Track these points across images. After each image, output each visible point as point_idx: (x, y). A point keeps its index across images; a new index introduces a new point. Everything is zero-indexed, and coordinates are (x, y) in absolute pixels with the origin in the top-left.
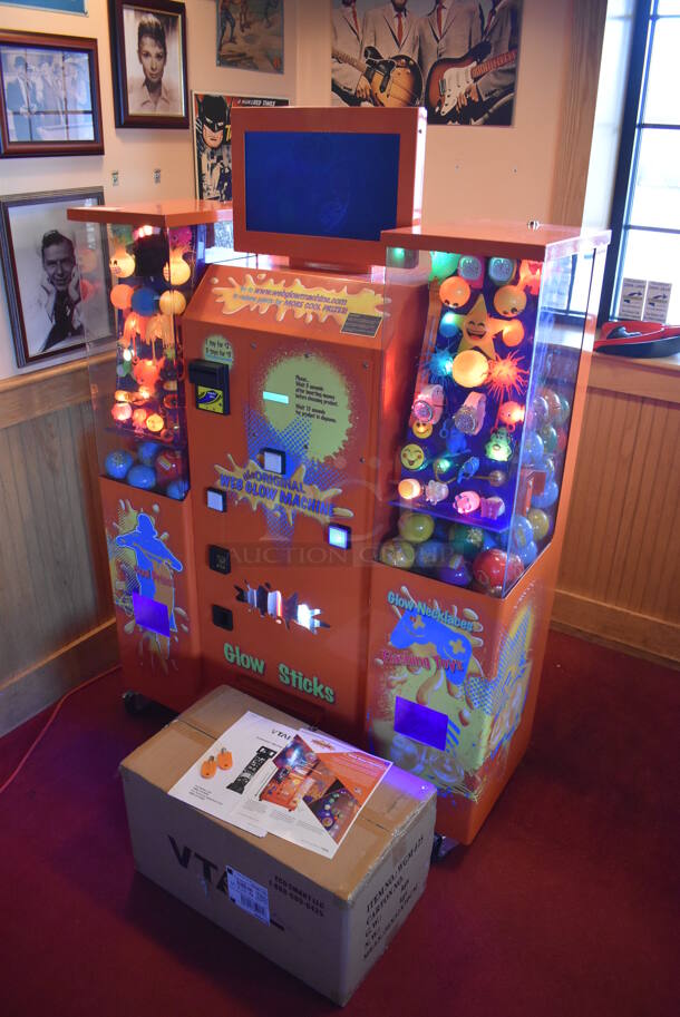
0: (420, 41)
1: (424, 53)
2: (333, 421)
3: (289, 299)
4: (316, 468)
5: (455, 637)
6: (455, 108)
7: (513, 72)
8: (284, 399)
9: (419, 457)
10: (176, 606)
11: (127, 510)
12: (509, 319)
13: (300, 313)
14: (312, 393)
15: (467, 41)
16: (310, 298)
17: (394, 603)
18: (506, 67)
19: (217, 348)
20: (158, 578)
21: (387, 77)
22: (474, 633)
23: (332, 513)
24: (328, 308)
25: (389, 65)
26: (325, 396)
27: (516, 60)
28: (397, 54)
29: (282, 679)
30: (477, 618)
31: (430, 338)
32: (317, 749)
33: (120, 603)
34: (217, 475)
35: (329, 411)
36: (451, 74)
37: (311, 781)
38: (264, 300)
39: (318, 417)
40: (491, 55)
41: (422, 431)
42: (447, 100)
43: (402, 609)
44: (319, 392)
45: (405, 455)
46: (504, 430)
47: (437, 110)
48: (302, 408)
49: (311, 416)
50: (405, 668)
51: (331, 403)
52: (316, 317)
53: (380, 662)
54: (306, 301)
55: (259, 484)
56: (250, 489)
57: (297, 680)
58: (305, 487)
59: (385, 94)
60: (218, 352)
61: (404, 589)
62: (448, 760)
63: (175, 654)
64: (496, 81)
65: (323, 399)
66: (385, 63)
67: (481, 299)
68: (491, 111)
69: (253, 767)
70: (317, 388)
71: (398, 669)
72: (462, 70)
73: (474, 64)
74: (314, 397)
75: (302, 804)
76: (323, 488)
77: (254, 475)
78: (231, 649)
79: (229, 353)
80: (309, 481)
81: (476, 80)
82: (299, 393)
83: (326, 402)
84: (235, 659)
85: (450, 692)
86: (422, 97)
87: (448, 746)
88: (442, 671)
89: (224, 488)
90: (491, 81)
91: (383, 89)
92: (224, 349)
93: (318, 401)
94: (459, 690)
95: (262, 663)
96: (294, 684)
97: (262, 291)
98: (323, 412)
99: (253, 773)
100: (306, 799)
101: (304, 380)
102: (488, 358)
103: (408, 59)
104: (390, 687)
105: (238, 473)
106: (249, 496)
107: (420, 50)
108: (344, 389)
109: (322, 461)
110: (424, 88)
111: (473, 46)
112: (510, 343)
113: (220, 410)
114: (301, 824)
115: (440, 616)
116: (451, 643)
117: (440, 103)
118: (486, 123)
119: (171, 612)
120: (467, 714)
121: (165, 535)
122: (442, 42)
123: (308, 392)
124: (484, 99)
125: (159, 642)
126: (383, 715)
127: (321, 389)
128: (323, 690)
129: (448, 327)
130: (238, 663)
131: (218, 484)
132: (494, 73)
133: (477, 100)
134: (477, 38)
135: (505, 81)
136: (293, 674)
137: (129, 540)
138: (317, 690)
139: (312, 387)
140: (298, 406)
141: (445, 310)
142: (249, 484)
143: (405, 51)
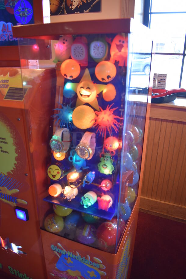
2: (7, 152)
4: (4, 178)
5: (91, 270)
9: (58, 173)
12: (106, 84)
17: (55, 250)
23: (16, 202)
29: (11, 272)
31: (59, 99)
35: (5, 147)
41: (59, 156)
42: (74, 3)
43: (60, 254)
45: (50, 172)
46: (108, 155)
47: (70, 8)
51: (5, 142)
53: (53, 275)
57: (17, 273)
61: (59, 244)
67: (87, 72)
68: (92, 6)
76: (10, 189)
83: (1, 142)
86: (64, 3)
95: (1, 265)
96: (16, 274)
98: (1, 148)
102: (95, 110)
109: (6, 174)
112: (107, 99)
115: (81, 259)
117: (71, 5)
118: (90, 11)
129: (69, 91)
133: (86, 2)
136: (15, 270)
141: (66, 81)
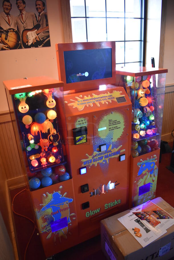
0: (17, 24)
1: (19, 28)
2: (120, 128)
3: (96, 100)
4: (115, 143)
6: (32, 43)
7: (48, 32)
8: (105, 128)
10: (70, 214)
11: (47, 196)
13: (103, 102)
14: (113, 123)
15: (33, 24)
16: (101, 97)
17: (139, 165)
18: (46, 31)
19: (81, 122)
20: (62, 210)
21: (7, 35)
22: (155, 160)
24: (109, 98)
25: (7, 32)
26: (117, 122)
27: (48, 29)
28: (9, 28)
29: (105, 208)
30: (156, 155)
32: (140, 211)
33: (44, 231)
34: (82, 163)
36: (29, 33)
37: (152, 215)
38: (89, 102)
39: (115, 129)
40: (41, 28)
43: (141, 165)
44: (115, 122)
47: (27, 44)
48: (111, 128)
49: (113, 129)
50: (141, 179)
51: (119, 123)
52: (108, 102)
53: (136, 182)
54: (102, 99)
55: (97, 157)
56: (95, 161)
58: (112, 150)
59: (7, 40)
60: (81, 123)
62: (150, 192)
63: (69, 230)
64: (44, 35)
65: (117, 123)
66: (5, 31)
67: (141, 85)
68: (44, 43)
69: (142, 225)
70: (115, 121)
71: (139, 180)
72: (33, 32)
73: (36, 30)
74: (114, 123)
75: (159, 220)
76: (117, 147)
77: (96, 156)
78: (88, 213)
79: (86, 122)
80: (113, 148)
81: (38, 35)
82: (109, 125)
83: (117, 124)
84: (90, 215)
85: (151, 177)
86: (21, 40)
87: (150, 189)
88: (149, 173)
89: (85, 165)
90: (42, 35)
91: (6, 39)
92: (84, 122)
93: (115, 124)
94: (152, 175)
95: (99, 209)
96: (109, 207)
97: (86, 100)
98: (117, 127)
99: (144, 225)
100: (158, 218)
101: (111, 120)
103: (13, 29)
104: (138, 186)
105: (90, 158)
106: (94, 163)
107: (17, 26)
108: (122, 118)
109: (117, 140)
110: (21, 38)
111: (35, 25)
112: (148, 93)
113: (85, 141)
114: (165, 222)
115: (149, 161)
116: (151, 165)
118: (43, 46)
119: (68, 217)
120: (154, 179)
121: (66, 193)
122: (24, 24)
123: (112, 123)
124: (41, 40)
125: (63, 231)
126: (136, 195)
127: (116, 121)
128: (118, 202)
130: (91, 215)
131: (83, 165)
132: (43, 33)
133: (39, 40)
134: (36, 23)
135: (47, 34)
136: (109, 204)
137: (48, 206)
138: (116, 203)
139: (113, 121)
140: (109, 128)
142: (94, 159)
143: (12, 27)
